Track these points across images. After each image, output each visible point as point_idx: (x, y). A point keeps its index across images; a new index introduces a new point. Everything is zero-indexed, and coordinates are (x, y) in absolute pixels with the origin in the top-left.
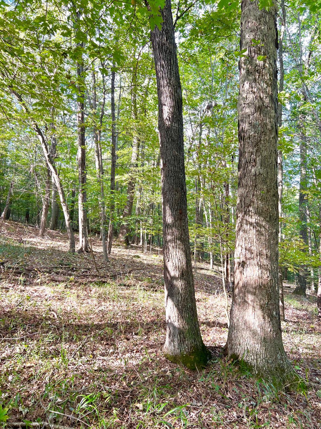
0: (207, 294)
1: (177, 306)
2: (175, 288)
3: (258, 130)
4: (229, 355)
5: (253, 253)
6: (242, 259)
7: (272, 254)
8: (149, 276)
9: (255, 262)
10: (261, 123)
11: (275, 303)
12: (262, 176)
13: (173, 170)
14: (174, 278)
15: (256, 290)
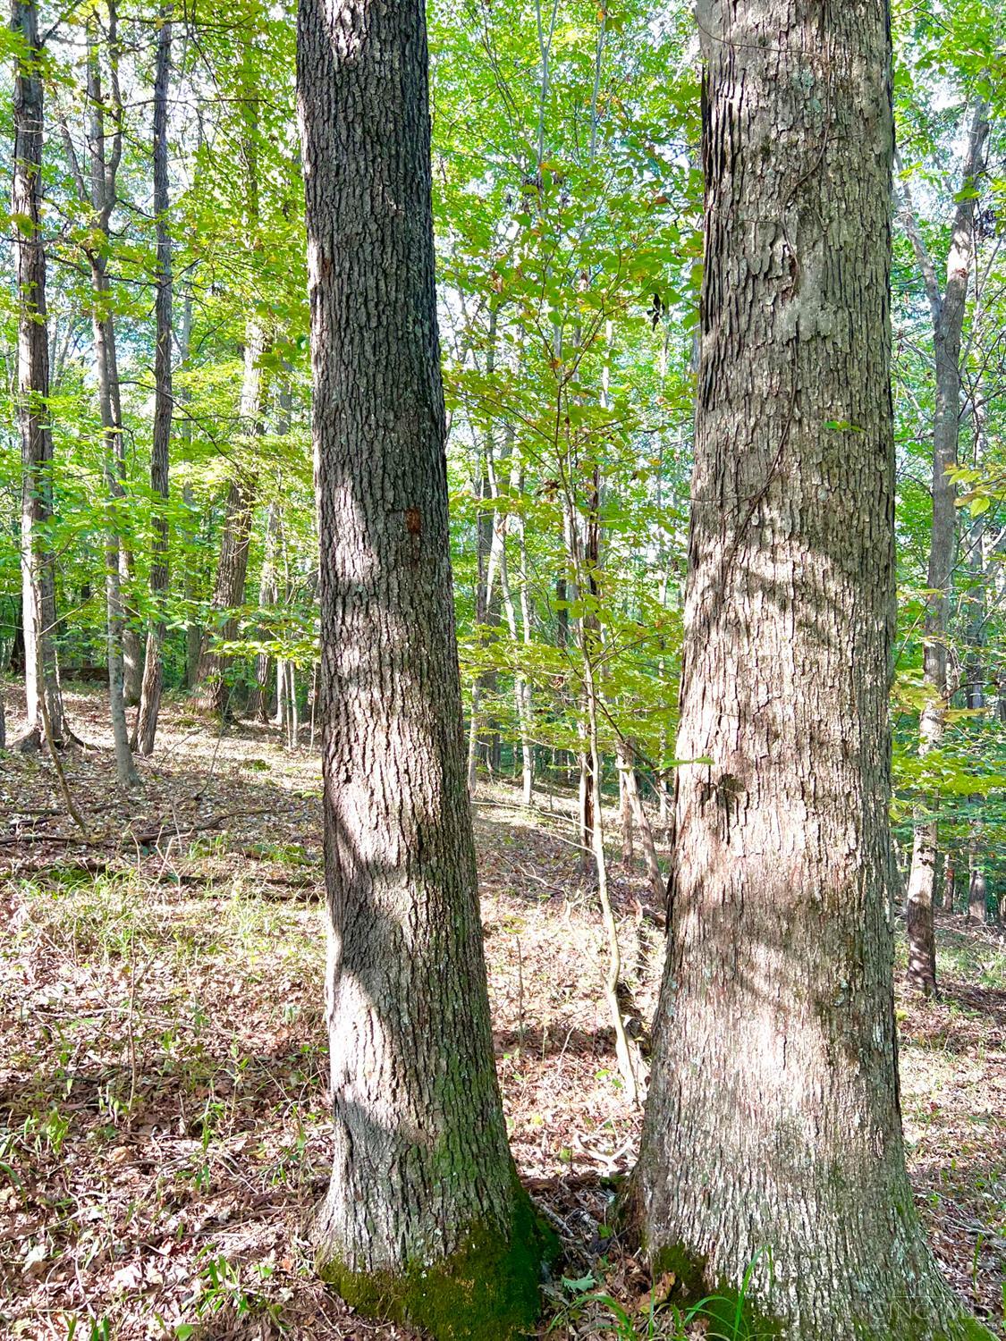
0: (519, 900)
1: (389, 1015)
2: (381, 923)
3: (813, 113)
4: (651, 1249)
5: (777, 736)
6: (723, 764)
7: (867, 737)
8: (295, 840)
9: (791, 777)
10: (824, 81)
11: (880, 983)
12: (829, 345)
13: (372, 294)
14: (373, 870)
15: (791, 920)
